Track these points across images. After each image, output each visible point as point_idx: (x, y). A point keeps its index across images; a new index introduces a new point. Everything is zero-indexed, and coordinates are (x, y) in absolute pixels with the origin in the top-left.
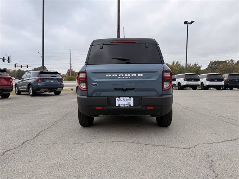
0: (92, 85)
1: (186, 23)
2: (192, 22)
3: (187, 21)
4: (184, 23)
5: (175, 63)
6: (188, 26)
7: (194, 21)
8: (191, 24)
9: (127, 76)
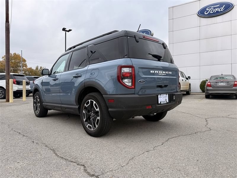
0: (140, 82)
1: (64, 29)
2: (70, 30)
3: (66, 29)
4: (62, 29)
5: (39, 68)
6: (66, 33)
7: (71, 30)
8: (69, 32)
9: (164, 73)
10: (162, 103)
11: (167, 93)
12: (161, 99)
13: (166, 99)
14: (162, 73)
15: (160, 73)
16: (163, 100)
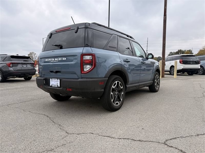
9: (56, 60)
10: (53, 86)
11: (59, 78)
12: (53, 82)
13: (58, 84)
14: (54, 60)
15: (52, 61)
16: (54, 84)
